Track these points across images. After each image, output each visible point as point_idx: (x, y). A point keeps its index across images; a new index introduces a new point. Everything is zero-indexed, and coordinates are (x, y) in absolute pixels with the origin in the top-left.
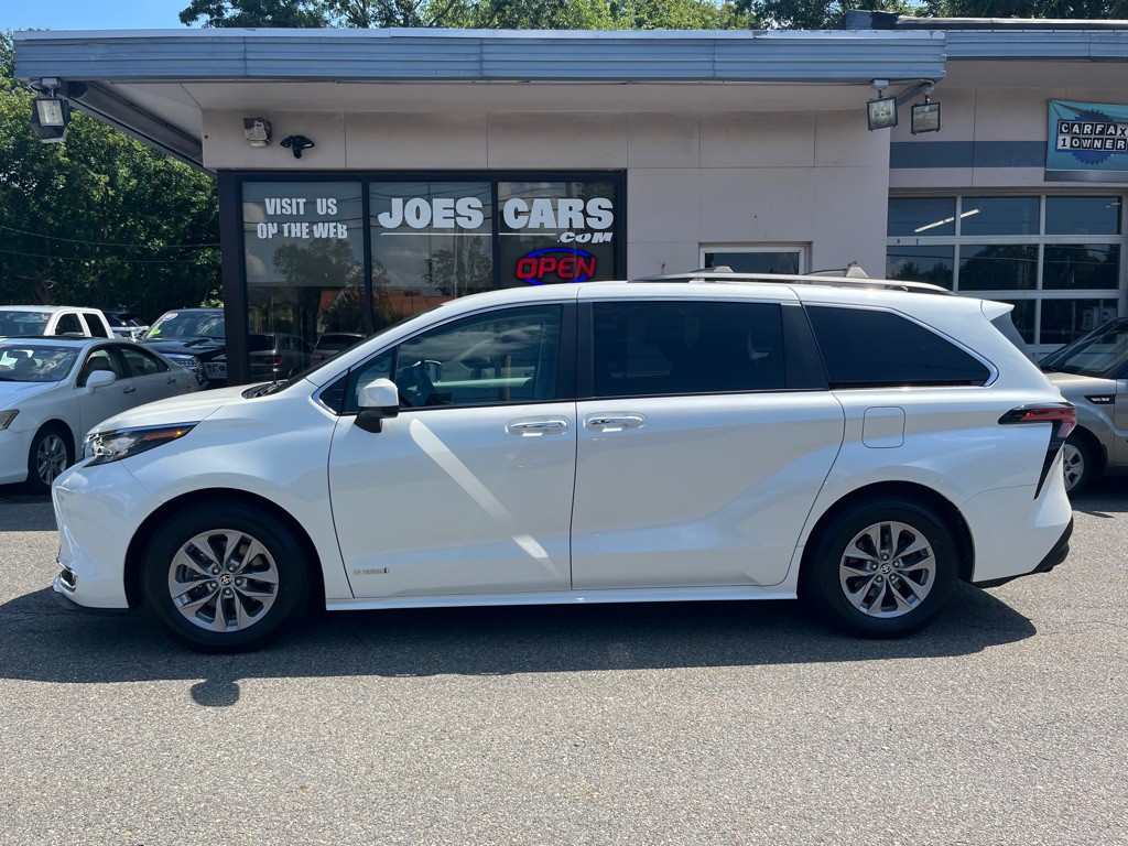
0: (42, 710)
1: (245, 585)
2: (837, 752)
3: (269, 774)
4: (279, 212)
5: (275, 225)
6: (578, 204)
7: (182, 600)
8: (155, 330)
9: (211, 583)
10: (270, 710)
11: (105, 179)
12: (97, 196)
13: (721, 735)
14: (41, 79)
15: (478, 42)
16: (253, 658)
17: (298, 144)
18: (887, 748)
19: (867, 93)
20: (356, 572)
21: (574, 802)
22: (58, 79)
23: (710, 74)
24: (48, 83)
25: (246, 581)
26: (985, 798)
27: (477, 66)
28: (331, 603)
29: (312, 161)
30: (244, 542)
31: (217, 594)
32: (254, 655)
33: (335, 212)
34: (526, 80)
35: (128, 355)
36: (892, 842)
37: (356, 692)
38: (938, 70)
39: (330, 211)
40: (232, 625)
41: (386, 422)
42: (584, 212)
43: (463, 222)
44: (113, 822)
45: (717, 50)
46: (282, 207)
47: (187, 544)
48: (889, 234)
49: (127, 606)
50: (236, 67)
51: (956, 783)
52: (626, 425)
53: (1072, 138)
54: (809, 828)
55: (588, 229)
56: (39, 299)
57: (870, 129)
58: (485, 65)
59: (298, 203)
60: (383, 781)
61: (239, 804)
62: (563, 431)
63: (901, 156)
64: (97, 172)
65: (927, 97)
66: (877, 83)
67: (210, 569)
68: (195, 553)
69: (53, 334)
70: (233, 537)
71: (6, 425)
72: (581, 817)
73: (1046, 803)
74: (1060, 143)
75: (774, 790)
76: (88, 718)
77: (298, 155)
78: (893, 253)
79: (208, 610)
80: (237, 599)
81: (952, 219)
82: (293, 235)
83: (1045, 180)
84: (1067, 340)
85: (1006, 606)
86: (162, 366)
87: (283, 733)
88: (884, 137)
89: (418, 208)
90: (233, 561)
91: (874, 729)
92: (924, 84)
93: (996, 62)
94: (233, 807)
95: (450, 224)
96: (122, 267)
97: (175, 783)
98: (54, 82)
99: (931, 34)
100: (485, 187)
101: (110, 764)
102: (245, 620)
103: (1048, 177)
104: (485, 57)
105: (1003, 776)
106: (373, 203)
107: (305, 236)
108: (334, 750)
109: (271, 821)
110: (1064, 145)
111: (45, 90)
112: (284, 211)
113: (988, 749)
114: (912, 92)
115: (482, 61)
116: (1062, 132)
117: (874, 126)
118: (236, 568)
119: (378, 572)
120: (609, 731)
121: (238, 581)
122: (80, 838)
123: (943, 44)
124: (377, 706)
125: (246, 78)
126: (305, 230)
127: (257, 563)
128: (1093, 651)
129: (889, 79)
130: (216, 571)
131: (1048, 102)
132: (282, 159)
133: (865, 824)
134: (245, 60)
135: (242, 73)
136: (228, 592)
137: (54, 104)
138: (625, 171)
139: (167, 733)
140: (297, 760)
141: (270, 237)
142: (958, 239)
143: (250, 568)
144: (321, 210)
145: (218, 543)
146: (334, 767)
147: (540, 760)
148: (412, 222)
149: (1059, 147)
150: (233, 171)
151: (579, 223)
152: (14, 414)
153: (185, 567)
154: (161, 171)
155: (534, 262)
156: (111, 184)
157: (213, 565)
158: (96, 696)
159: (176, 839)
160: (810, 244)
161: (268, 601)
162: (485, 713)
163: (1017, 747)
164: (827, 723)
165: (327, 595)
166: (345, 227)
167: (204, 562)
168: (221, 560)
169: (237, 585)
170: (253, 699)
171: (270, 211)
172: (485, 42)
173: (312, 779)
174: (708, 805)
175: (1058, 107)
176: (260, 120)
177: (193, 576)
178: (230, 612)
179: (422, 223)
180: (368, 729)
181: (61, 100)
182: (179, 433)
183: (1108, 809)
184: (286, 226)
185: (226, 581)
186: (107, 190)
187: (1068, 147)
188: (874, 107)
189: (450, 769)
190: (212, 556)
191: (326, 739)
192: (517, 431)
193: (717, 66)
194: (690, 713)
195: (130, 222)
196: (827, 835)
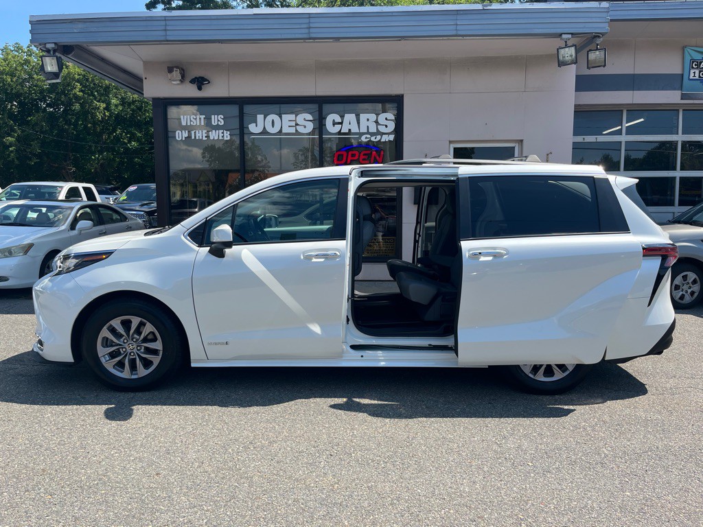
0: (16, 422)
1: (142, 350)
2: (497, 465)
3: (140, 465)
4: (189, 124)
5: (187, 131)
6: (373, 117)
7: (105, 358)
8: (123, 197)
9: (122, 348)
10: (149, 426)
11: (103, 105)
12: (99, 116)
13: (424, 452)
14: (45, 44)
15: (307, 16)
16: (147, 395)
17: (200, 82)
18: (530, 464)
19: (558, 42)
20: (210, 344)
21: (321, 491)
22: (55, 43)
23: (454, 33)
24: (50, 46)
25: (143, 348)
26: (589, 499)
27: (307, 31)
28: (194, 362)
29: (209, 92)
30: (142, 324)
31: (126, 355)
32: (147, 393)
33: (223, 123)
34: (337, 39)
35: (102, 211)
36: (521, 525)
37: (203, 418)
38: (605, 28)
39: (219, 123)
40: (135, 374)
41: (227, 251)
42: (377, 122)
43: (300, 129)
44: (42, 490)
45: (459, 17)
46: (191, 121)
47: (108, 324)
48: (575, 134)
49: (73, 361)
50: (159, 35)
51: (572, 488)
52: (495, 256)
53: (700, 72)
54: (468, 513)
55: (379, 133)
56: (64, 178)
57: (559, 66)
58: (312, 30)
59: (200, 118)
60: (206, 472)
61: (118, 482)
62: (337, 258)
63: (583, 84)
64: (98, 101)
65: (597, 45)
66: (564, 36)
67: (122, 340)
68: (113, 330)
69: (64, 198)
70: (136, 321)
71: (26, 253)
72: (324, 500)
73: (630, 504)
74: (692, 75)
75: (450, 487)
76: (41, 427)
77: (200, 89)
78: (576, 147)
79: (121, 365)
80: (138, 359)
81: (620, 127)
82: (197, 138)
83: (682, 99)
84: (694, 203)
85: (632, 376)
86: (124, 218)
87: (154, 441)
88: (571, 72)
89: (273, 121)
90: (135, 336)
91: (525, 452)
92: (595, 37)
93: (648, 22)
94: (114, 484)
95: (293, 130)
96: (114, 160)
97: (83, 469)
98: (53, 46)
99: (600, 4)
100: (315, 107)
101: (48, 456)
102: (142, 372)
103: (683, 97)
104: (311, 25)
105: (605, 485)
106: (246, 118)
107: (204, 139)
108: (182, 452)
109: (134, 493)
110: (694, 76)
111: (48, 51)
112: (192, 123)
113: (599, 468)
114: (587, 42)
115: (309, 28)
116: (693, 68)
117: (561, 64)
118: (137, 340)
119: (222, 344)
120: (354, 447)
121: (139, 348)
122: (21, 498)
123: (607, 11)
124: (214, 426)
125: (167, 42)
126: (205, 135)
127: (150, 337)
128: (684, 406)
129: (572, 34)
130: (125, 341)
131: (683, 48)
132: (191, 91)
133: (505, 512)
134: (166, 30)
135: (163, 38)
136: (132, 354)
137: (53, 59)
138: (403, 96)
139: (85, 438)
140: (159, 457)
141: (184, 139)
142: (624, 138)
143: (146, 340)
144: (214, 123)
145: (126, 324)
146: (179, 462)
147: (307, 463)
148: (270, 129)
149: (691, 77)
150: (162, 99)
151: (373, 129)
152: (31, 246)
153: (107, 338)
154: (136, 101)
155: (344, 153)
156: (107, 108)
157: (124, 338)
158: (49, 415)
159: (76, 502)
160: (522, 141)
161: (156, 360)
162: (279, 433)
163: (618, 467)
164: (495, 447)
165: (192, 358)
166: (229, 133)
167: (119, 336)
168: (128, 335)
169: (138, 350)
170: (141, 420)
171: (184, 123)
172: (312, 16)
173: (165, 469)
174: (406, 495)
175: (689, 50)
176: (177, 67)
177: (112, 344)
178: (133, 367)
179: (276, 130)
180: (205, 440)
181: (57, 57)
182: (104, 257)
183: (670, 510)
184: (193, 132)
185: (131, 347)
186: (105, 113)
187: (697, 77)
188: (562, 52)
189: (249, 466)
190: (123, 333)
191: (179, 445)
192: (309, 258)
193: (459, 28)
194: (408, 437)
195: (119, 131)
196: (479, 517)
